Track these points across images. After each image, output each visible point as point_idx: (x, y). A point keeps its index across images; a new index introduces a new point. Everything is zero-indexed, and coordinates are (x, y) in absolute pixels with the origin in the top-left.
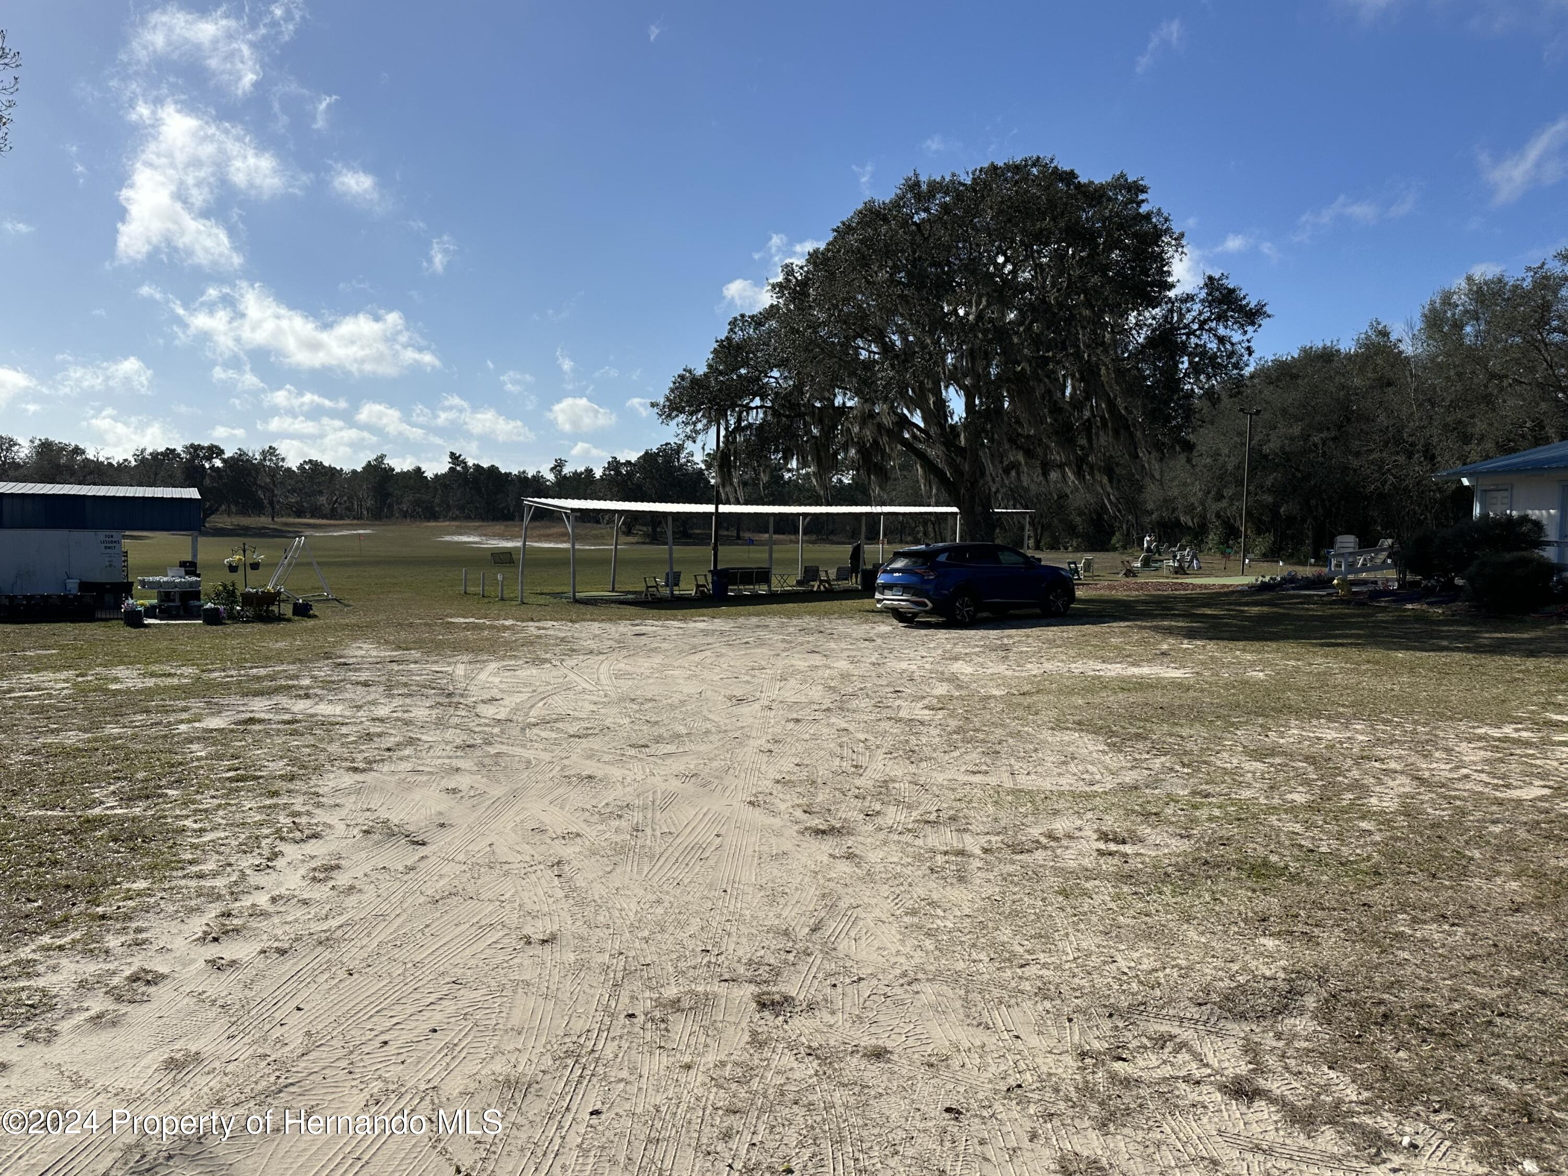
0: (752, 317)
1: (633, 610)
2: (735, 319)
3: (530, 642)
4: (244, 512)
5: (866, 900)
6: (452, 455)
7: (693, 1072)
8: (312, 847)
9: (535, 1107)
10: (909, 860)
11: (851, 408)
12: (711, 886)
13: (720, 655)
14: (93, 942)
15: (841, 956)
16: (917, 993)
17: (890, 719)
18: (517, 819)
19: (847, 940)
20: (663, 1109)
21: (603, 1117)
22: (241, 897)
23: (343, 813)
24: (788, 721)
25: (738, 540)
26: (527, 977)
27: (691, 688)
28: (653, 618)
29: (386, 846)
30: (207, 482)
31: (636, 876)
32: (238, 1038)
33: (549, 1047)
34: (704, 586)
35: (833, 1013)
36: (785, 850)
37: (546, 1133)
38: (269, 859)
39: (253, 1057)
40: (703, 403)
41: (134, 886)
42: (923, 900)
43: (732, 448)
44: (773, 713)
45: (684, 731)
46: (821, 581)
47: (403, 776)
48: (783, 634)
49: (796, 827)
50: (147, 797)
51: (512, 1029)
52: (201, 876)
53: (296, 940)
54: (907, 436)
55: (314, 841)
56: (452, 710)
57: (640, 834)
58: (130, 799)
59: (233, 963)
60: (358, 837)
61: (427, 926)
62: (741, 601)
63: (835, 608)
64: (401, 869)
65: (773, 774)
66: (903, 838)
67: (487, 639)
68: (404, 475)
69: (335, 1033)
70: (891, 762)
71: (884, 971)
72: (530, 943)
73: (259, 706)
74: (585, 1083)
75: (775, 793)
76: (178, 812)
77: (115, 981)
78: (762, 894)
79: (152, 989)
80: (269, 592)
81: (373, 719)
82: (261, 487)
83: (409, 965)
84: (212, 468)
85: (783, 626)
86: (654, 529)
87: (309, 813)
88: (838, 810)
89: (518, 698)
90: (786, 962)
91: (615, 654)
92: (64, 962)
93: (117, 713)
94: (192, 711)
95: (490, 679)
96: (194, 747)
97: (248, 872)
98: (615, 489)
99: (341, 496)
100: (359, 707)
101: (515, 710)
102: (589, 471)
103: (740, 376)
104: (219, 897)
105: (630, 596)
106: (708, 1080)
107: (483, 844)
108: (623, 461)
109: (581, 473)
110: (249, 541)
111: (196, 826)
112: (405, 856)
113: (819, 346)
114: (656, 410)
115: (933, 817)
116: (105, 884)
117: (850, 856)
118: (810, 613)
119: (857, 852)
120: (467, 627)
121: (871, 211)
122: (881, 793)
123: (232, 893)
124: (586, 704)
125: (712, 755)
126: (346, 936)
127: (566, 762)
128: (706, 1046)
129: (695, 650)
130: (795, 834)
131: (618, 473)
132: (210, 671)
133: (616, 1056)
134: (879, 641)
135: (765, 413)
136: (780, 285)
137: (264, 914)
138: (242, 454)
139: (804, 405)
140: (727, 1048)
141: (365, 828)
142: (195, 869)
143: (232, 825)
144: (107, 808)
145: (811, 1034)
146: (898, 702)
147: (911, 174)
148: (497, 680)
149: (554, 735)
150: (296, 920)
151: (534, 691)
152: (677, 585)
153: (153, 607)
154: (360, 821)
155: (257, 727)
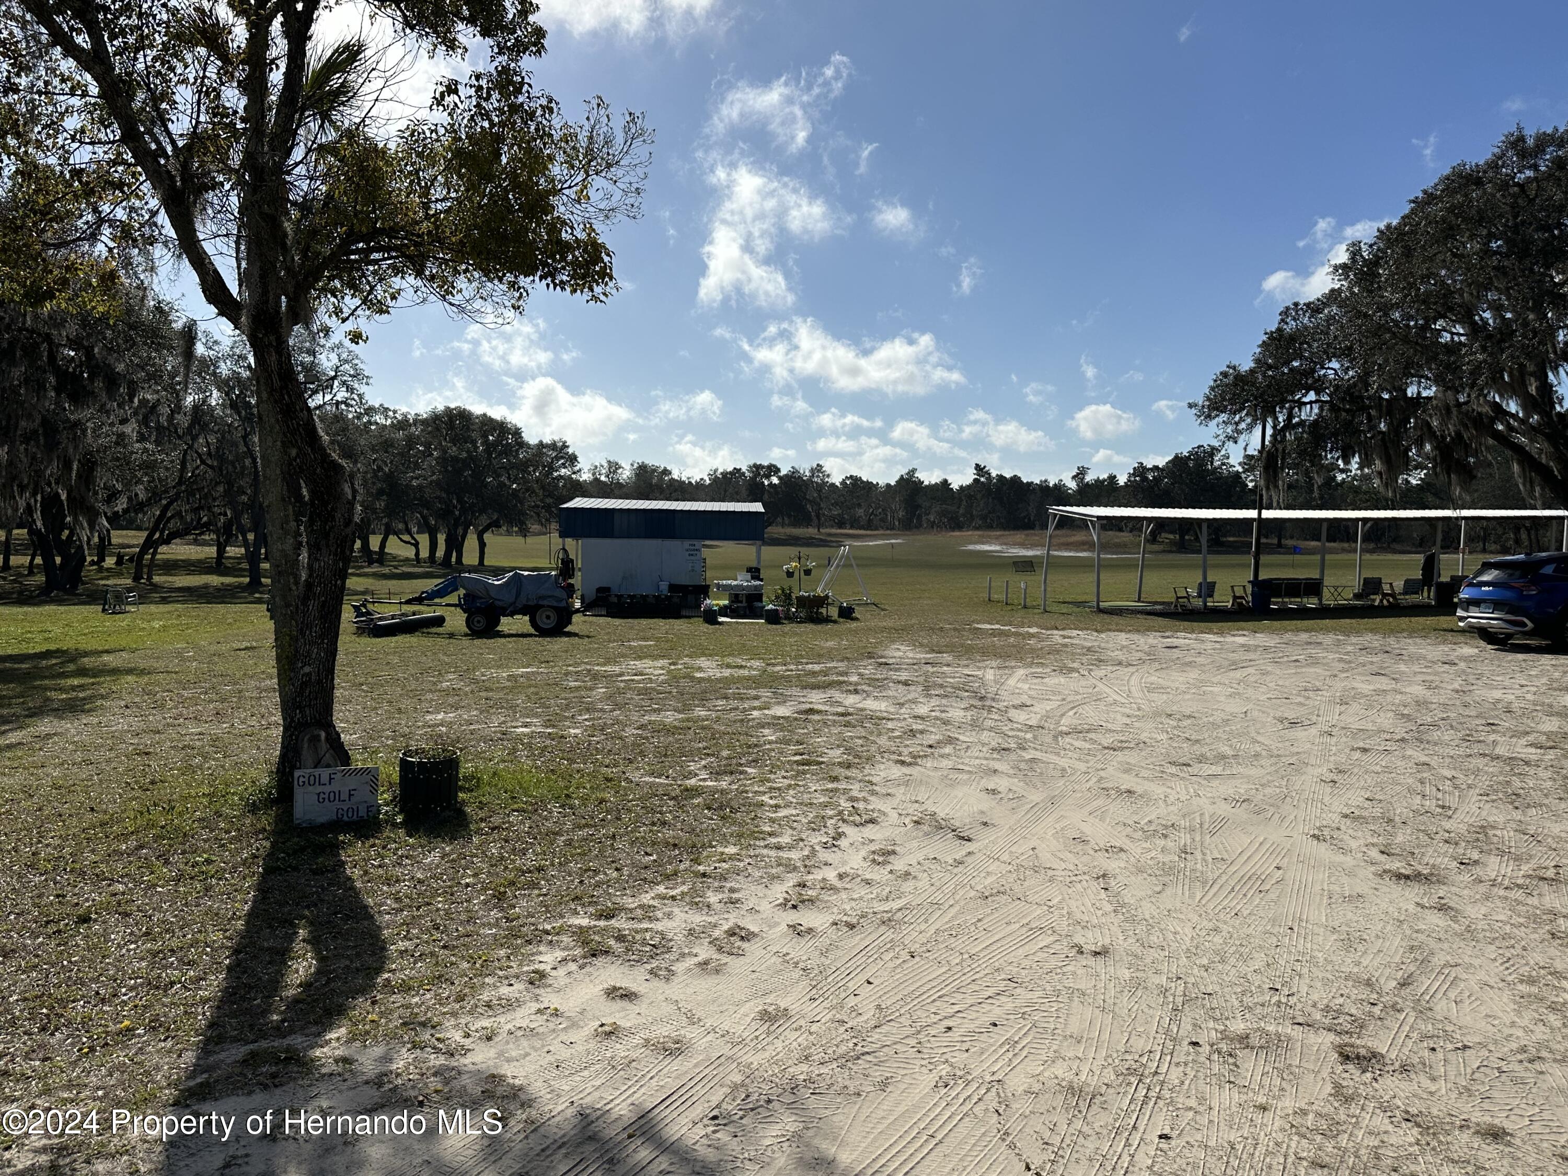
0: (1308, 305)
1: (1161, 621)
2: (1288, 308)
3: (1055, 651)
4: (796, 524)
5: (1467, 960)
6: (978, 467)
7: (1269, 1115)
8: (869, 831)
9: (1100, 1120)
10: (1522, 920)
11: (1429, 399)
12: (1274, 921)
13: (1265, 673)
14: (698, 896)
15: (1438, 1017)
16: (1542, 1073)
17: (1484, 755)
18: (1057, 826)
19: (1444, 1002)
20: (1240, 1147)
21: (1173, 1142)
22: (813, 870)
23: (895, 802)
24: (1353, 749)
25: (1279, 548)
26: (1082, 986)
27: (1235, 707)
28: (1185, 631)
29: (936, 838)
30: (766, 497)
31: (1187, 901)
32: (818, 1002)
33: (1110, 1060)
34: (1242, 598)
35: (1433, 1079)
36: (1361, 892)
37: (1114, 1148)
38: (834, 839)
39: (833, 1021)
40: (1247, 401)
41: (726, 850)
42: (1544, 968)
43: (1280, 447)
44: (1334, 739)
45: (1230, 752)
46: (1385, 595)
47: (945, 773)
48: (1339, 653)
49: (1373, 869)
50: (732, 773)
51: (1071, 1036)
52: (779, 848)
53: (862, 917)
54: (1500, 427)
55: (871, 826)
56: (985, 713)
57: (1188, 857)
58: (717, 773)
59: (810, 930)
60: (909, 826)
61: (979, 920)
62: (1285, 614)
63: (1404, 626)
64: (951, 861)
65: (1339, 807)
66: (1512, 894)
67: (1014, 646)
68: (933, 488)
69: (902, 1011)
70: (1488, 806)
71: (1496, 1042)
72: (1082, 953)
73: (816, 698)
74: (1151, 1104)
75: (1343, 827)
76: (756, 788)
77: (717, 933)
78: (1335, 937)
79: (745, 945)
80: (819, 596)
81: (915, 717)
82: (810, 501)
83: (966, 956)
84: (771, 484)
85: (1338, 643)
86: (1182, 537)
87: (865, 800)
88: (1423, 854)
89: (1049, 706)
90: (1370, 1014)
91: (1146, 667)
92: (676, 910)
93: (703, 699)
94: (763, 699)
95: (1020, 685)
96: (766, 731)
97: (817, 848)
98: (1140, 496)
99: (877, 508)
100: (901, 705)
101: (1047, 717)
102: (1112, 478)
103: (1292, 370)
104: (795, 868)
105: (1158, 607)
106: (1288, 1127)
107: (1025, 847)
108: (1150, 466)
109: (1104, 480)
110: (805, 551)
111: (772, 802)
112: (951, 850)
113: (1389, 330)
114: (1194, 411)
115: (1550, 873)
116: (703, 846)
117: (1443, 908)
118: (1373, 631)
119: (1452, 904)
120: (994, 633)
121: (1460, 175)
122: (1478, 840)
123: (806, 866)
124: (1119, 717)
125: (1264, 781)
126: (906, 919)
127: (1102, 773)
128: (1283, 1090)
129: (1235, 666)
130: (1371, 876)
131: (1144, 479)
132: (774, 665)
133: (1182, 1083)
134: (1462, 665)
135: (1321, 409)
136: (1344, 266)
137: (833, 888)
138: (795, 471)
139: (1369, 398)
140: (1306, 1095)
141: (915, 818)
142: (773, 840)
143: (801, 804)
144: (701, 780)
145: (1407, 1098)
146: (1492, 737)
147: (1514, 129)
148: (1026, 686)
149: (1087, 746)
150: (861, 898)
151: (1064, 700)
152: (1211, 596)
153: (725, 607)
154: (910, 811)
155: (816, 717)
